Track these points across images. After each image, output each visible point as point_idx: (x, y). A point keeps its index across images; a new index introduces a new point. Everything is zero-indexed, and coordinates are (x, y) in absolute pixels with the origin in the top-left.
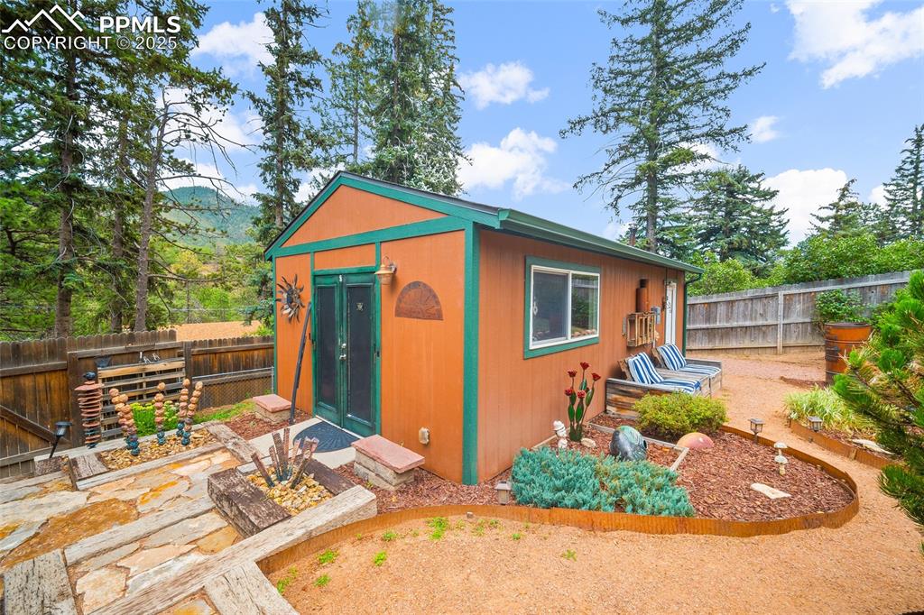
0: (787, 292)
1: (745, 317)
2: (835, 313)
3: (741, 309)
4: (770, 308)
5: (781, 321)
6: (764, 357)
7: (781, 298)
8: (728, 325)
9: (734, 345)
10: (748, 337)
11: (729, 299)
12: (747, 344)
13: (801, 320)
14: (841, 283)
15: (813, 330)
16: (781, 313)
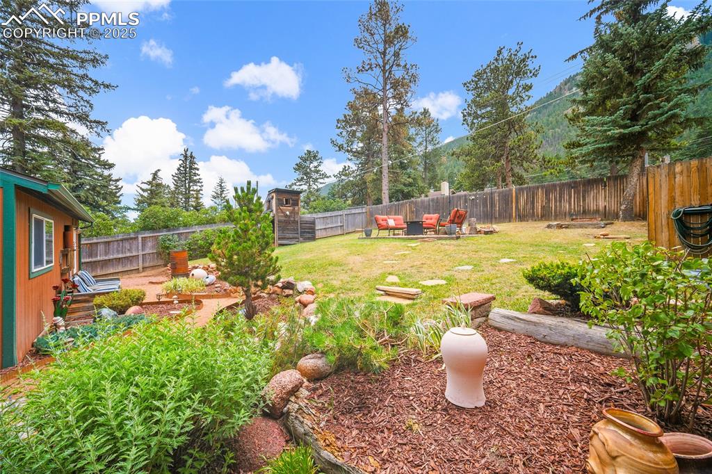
0: (143, 236)
1: (118, 252)
2: (168, 247)
3: (115, 247)
4: (134, 246)
5: (141, 253)
6: (132, 276)
7: (140, 239)
8: (107, 258)
9: (111, 271)
10: (120, 264)
11: (106, 240)
12: (120, 269)
13: (151, 251)
14: (169, 231)
15: (158, 256)
16: (140, 248)
